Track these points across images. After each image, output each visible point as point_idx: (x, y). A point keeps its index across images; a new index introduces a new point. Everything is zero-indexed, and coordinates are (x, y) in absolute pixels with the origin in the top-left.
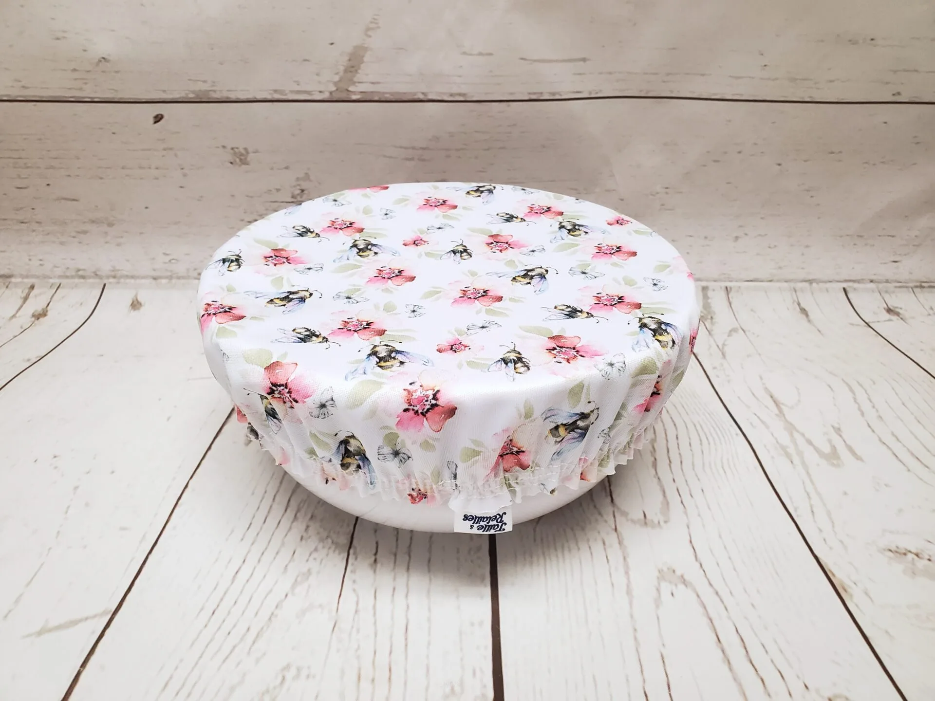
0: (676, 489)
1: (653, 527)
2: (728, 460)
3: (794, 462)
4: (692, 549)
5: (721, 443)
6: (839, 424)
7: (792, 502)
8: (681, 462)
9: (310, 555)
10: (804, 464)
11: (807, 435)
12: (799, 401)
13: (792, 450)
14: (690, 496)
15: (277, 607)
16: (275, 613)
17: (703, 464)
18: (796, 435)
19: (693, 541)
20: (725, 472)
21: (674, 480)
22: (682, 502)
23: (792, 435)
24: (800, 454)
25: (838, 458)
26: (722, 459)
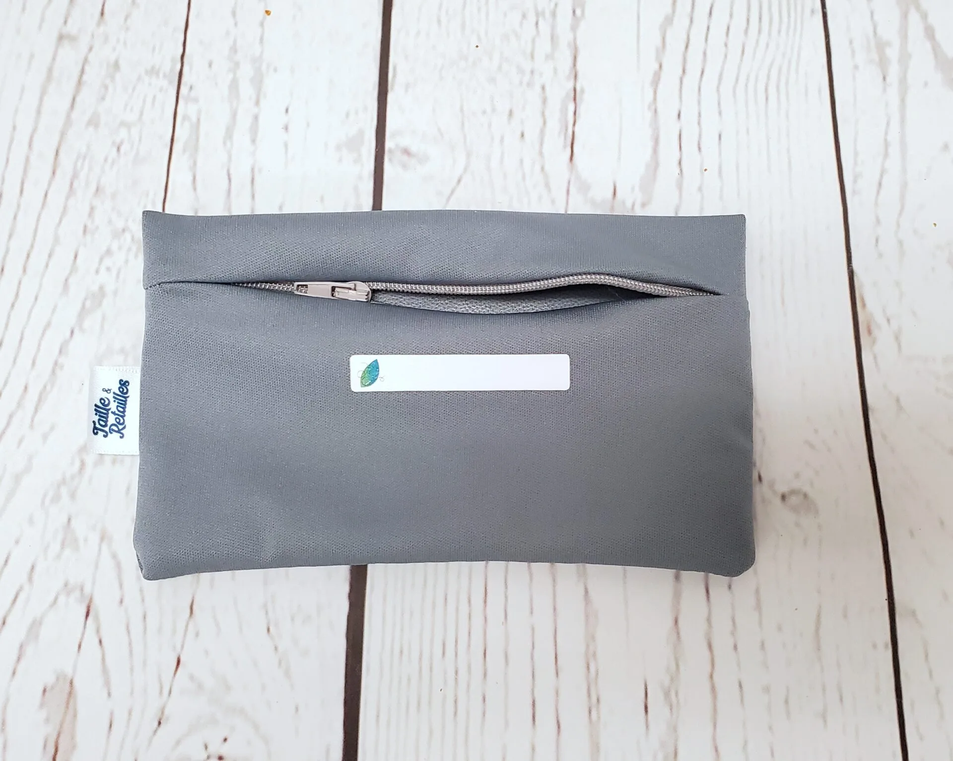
0: (678, 133)
2: (780, 71)
3: (888, 79)
5: (779, 32)
7: (856, 163)
8: (702, 73)
9: (101, 260)
10: (903, 80)
11: (931, 20)
13: (893, 53)
14: (697, 149)
15: (60, 352)
16: (60, 361)
17: (737, 80)
18: (914, 17)
20: (767, 99)
21: (679, 115)
22: (680, 163)
23: (905, 16)
24: (905, 58)
26: (769, 71)
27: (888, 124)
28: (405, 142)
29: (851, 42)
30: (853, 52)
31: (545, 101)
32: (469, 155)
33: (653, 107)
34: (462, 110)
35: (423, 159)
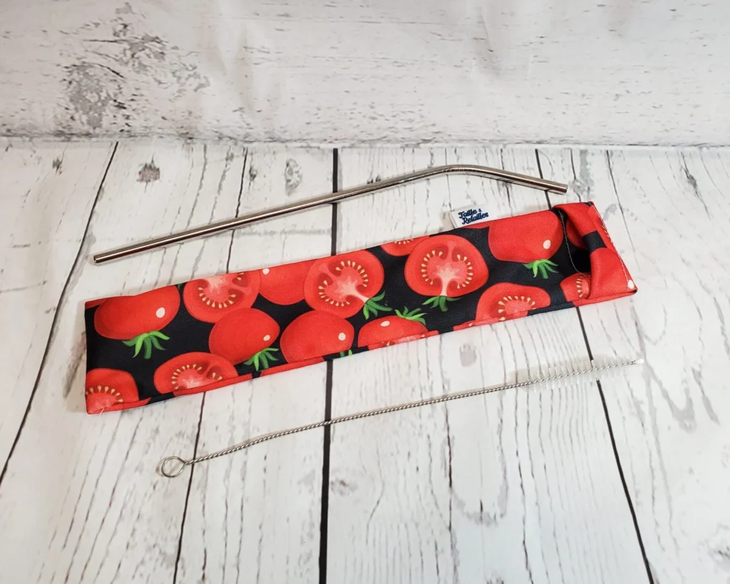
0: (518, 466)
1: (488, 524)
2: (577, 422)
3: (645, 426)
4: (524, 553)
5: (573, 398)
6: (700, 366)
7: (635, 483)
10: (655, 426)
11: (665, 386)
12: (664, 332)
13: (645, 408)
14: (531, 475)
17: (551, 428)
18: (654, 385)
19: (526, 542)
20: (571, 441)
21: (518, 454)
22: (522, 486)
23: (648, 384)
24: (653, 411)
25: (692, 417)
26: (570, 422)
27: (650, 455)
28: (342, 477)
29: (618, 402)
30: (621, 408)
31: (430, 445)
32: (384, 484)
33: (500, 449)
34: (378, 453)
35: (354, 488)
